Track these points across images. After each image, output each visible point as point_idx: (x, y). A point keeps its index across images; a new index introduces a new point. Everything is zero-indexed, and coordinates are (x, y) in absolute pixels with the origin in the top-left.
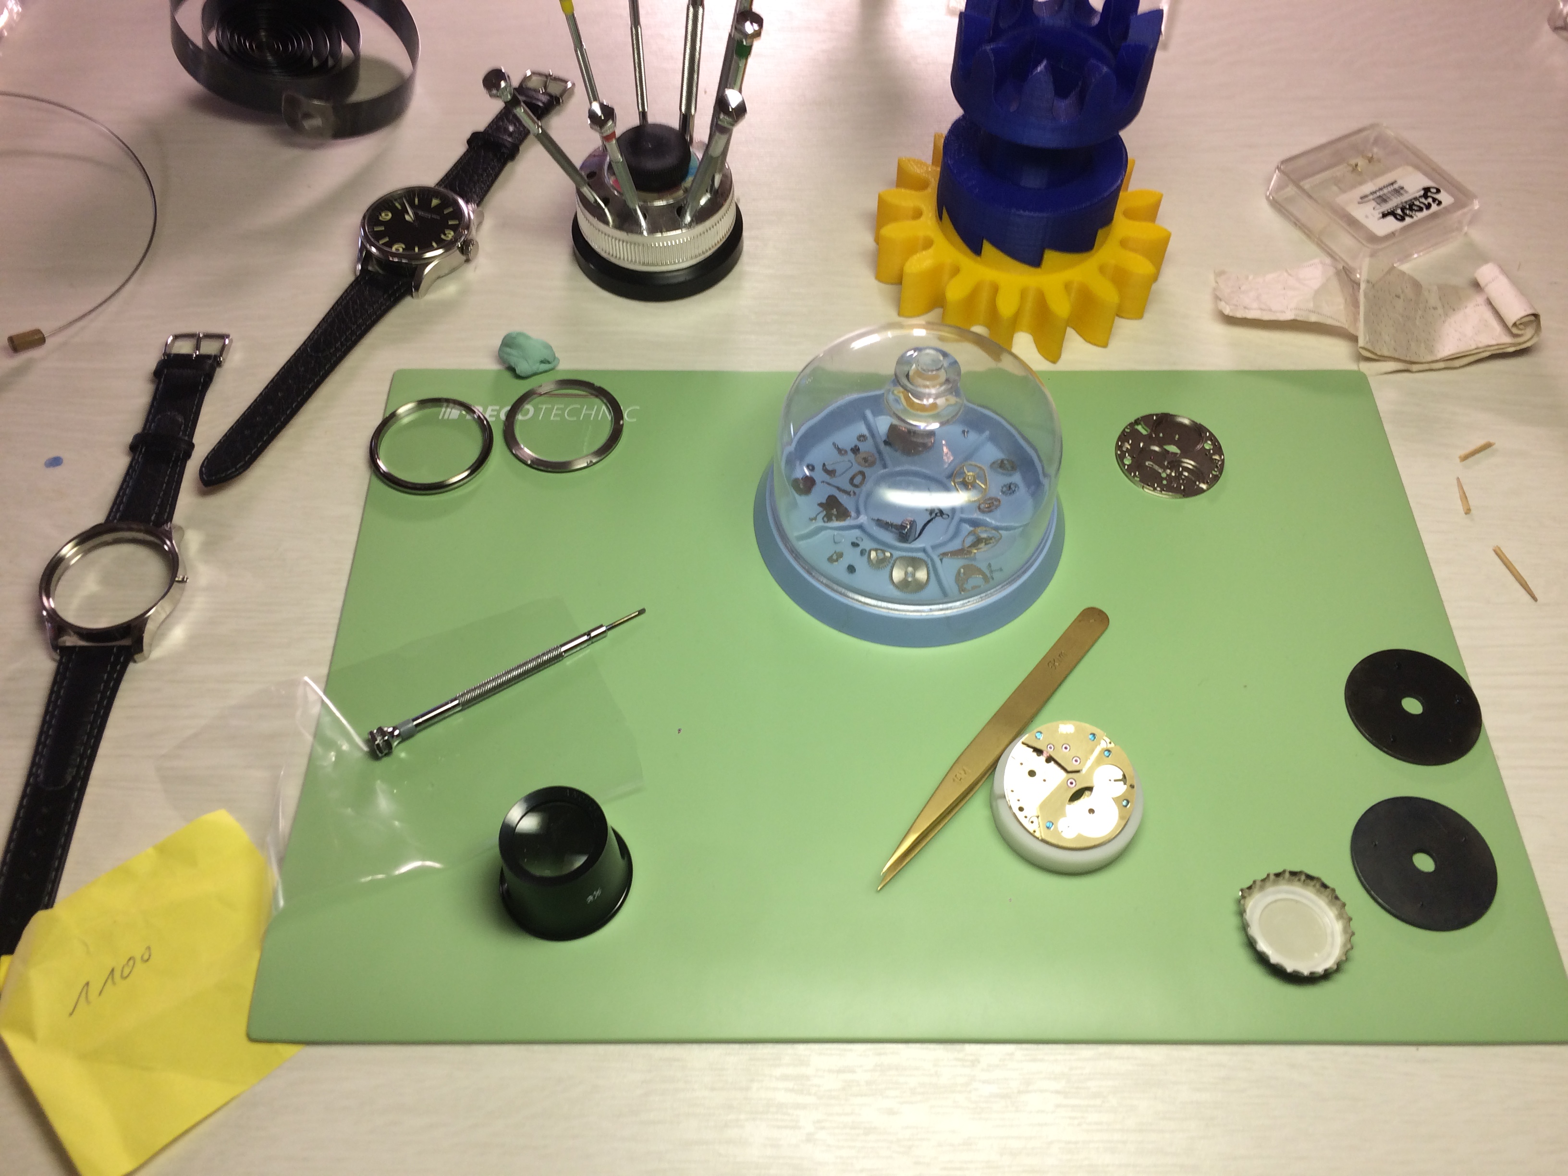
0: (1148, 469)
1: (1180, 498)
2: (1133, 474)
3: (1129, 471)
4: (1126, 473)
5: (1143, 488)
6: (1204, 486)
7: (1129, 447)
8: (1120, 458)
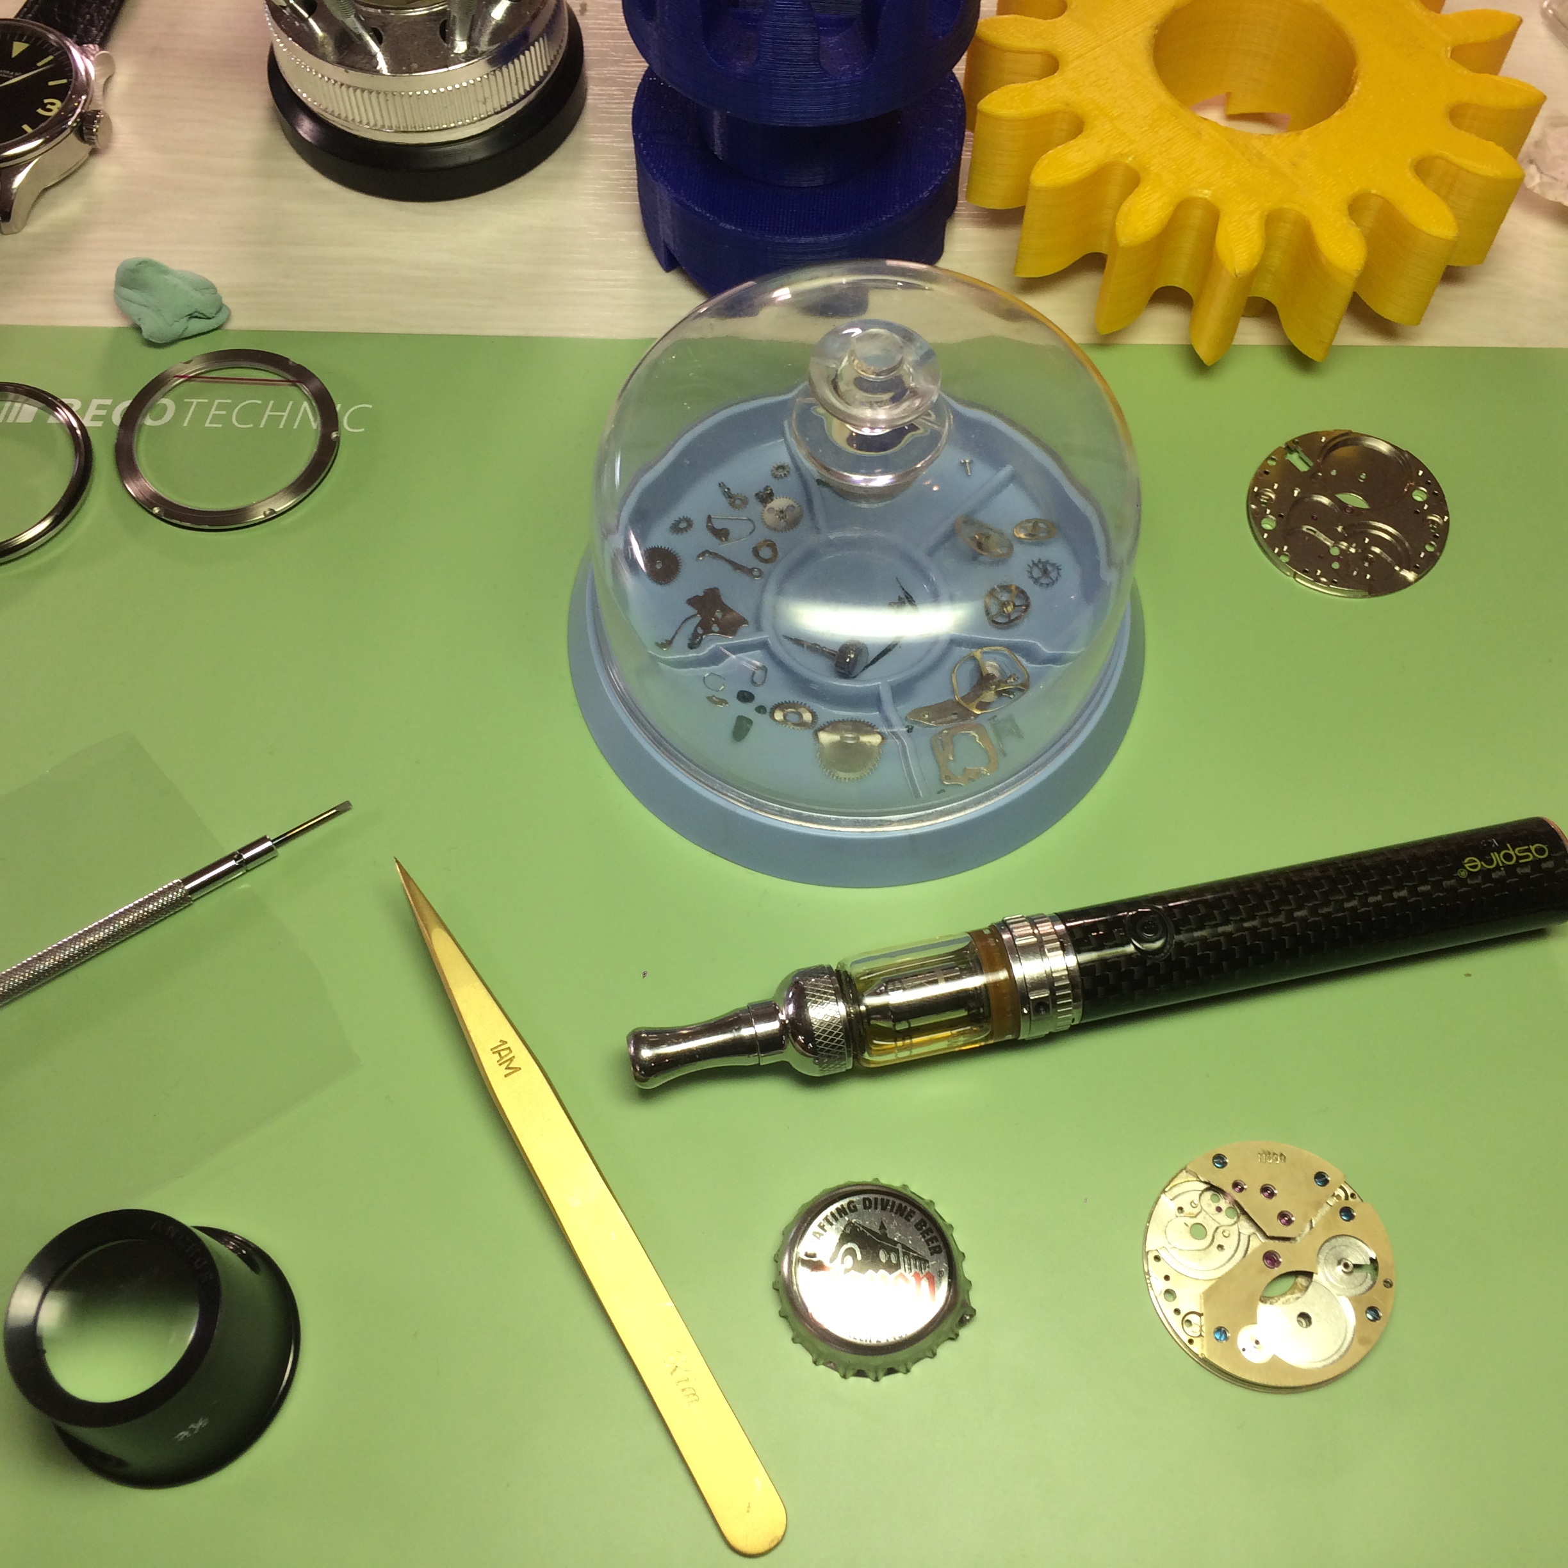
0: (1307, 538)
1: (1364, 597)
2: (1276, 550)
3: (1270, 543)
4: (1266, 548)
5: (1294, 577)
6: (1410, 576)
7: (1273, 496)
8: (1255, 518)
